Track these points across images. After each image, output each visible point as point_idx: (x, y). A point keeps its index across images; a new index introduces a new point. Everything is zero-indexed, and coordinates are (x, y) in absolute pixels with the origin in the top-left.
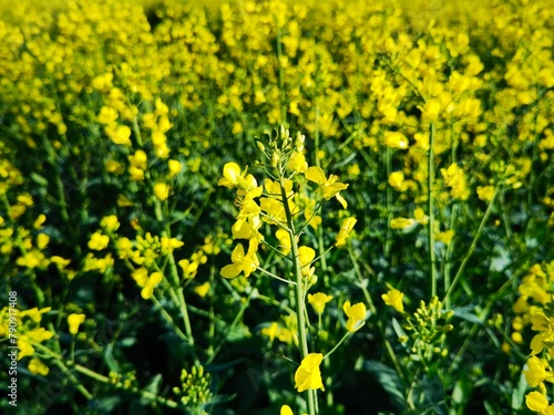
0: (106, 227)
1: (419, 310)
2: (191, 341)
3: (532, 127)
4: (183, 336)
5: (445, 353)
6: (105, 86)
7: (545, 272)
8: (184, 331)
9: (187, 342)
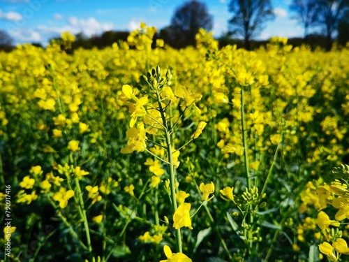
0: (33, 173)
1: (245, 193)
2: (90, 249)
3: (295, 117)
4: (85, 247)
5: (261, 239)
6: (40, 75)
7: (315, 186)
8: (86, 243)
9: (88, 251)
